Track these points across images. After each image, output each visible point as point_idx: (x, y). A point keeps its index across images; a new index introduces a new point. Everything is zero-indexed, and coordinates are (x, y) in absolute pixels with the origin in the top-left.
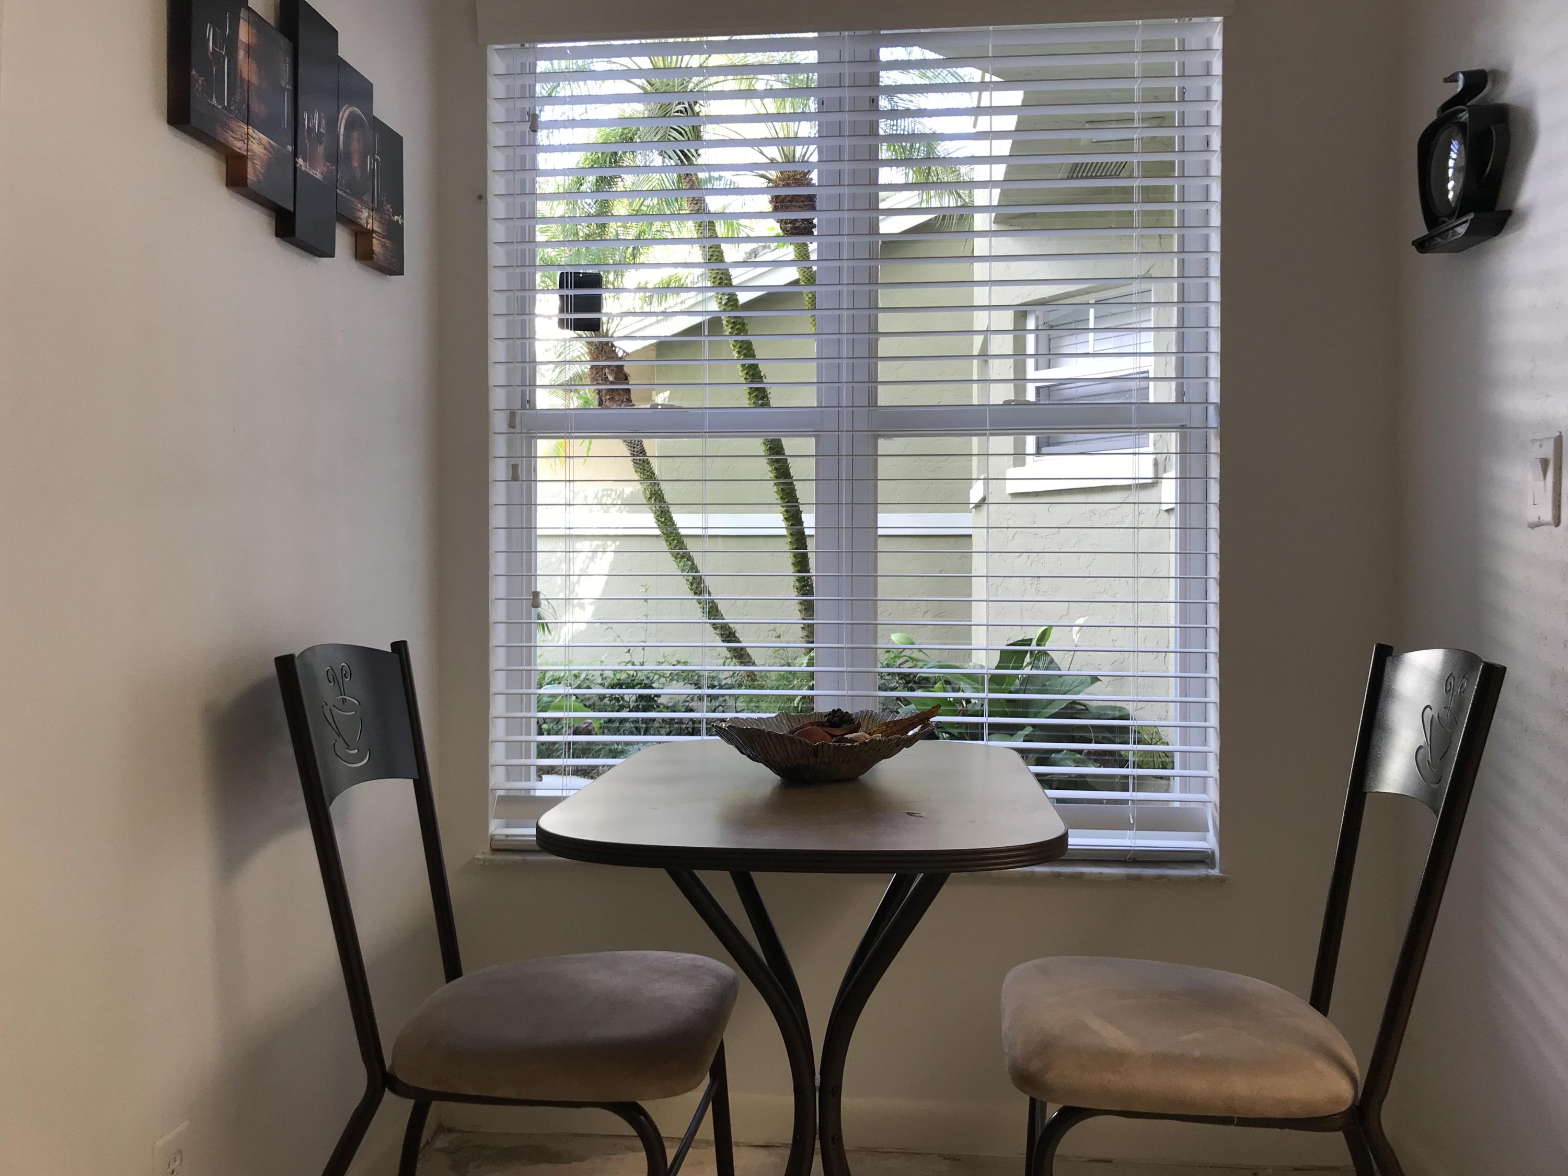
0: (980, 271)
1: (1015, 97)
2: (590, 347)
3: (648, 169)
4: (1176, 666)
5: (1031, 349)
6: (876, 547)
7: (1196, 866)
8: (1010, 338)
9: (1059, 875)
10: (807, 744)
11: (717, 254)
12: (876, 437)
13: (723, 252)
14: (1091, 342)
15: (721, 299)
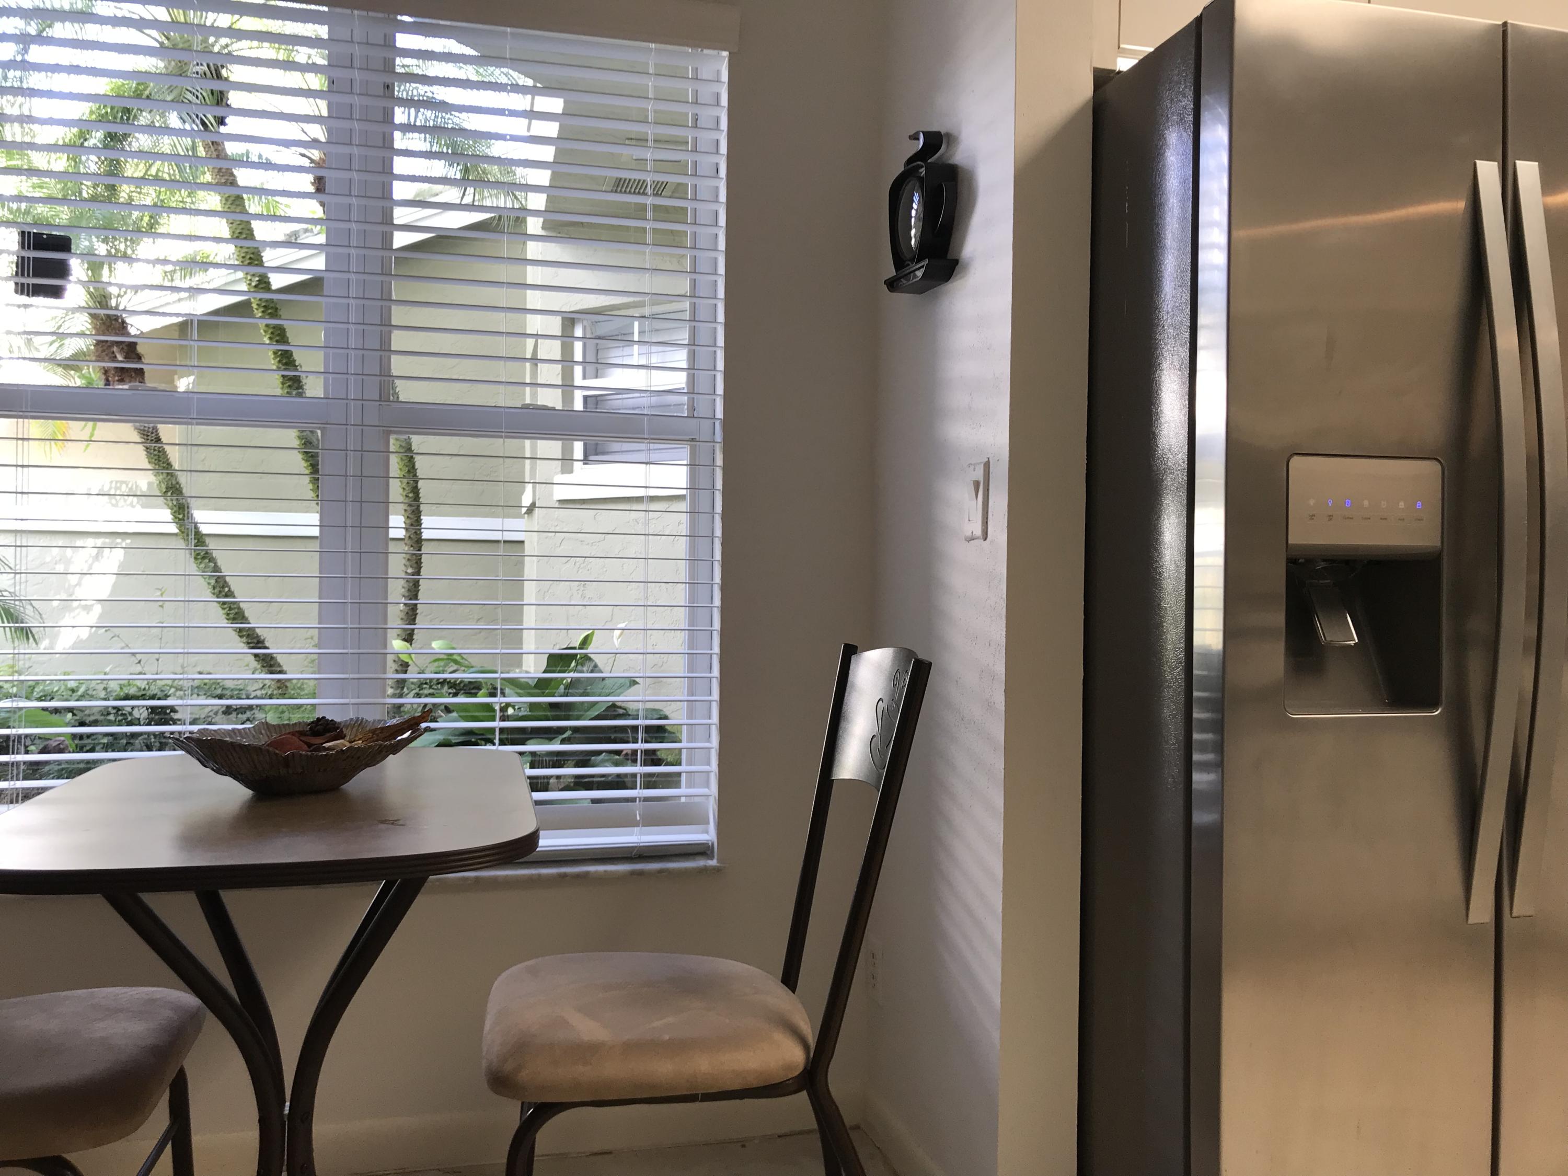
0: (533, 275)
1: (555, 105)
2: (95, 321)
3: (167, 130)
4: (684, 667)
5: (578, 356)
6: (387, 548)
7: (697, 858)
8: (557, 344)
9: (564, 876)
10: (276, 754)
11: (247, 232)
12: (389, 433)
13: (253, 231)
14: (636, 355)
15: (250, 280)
